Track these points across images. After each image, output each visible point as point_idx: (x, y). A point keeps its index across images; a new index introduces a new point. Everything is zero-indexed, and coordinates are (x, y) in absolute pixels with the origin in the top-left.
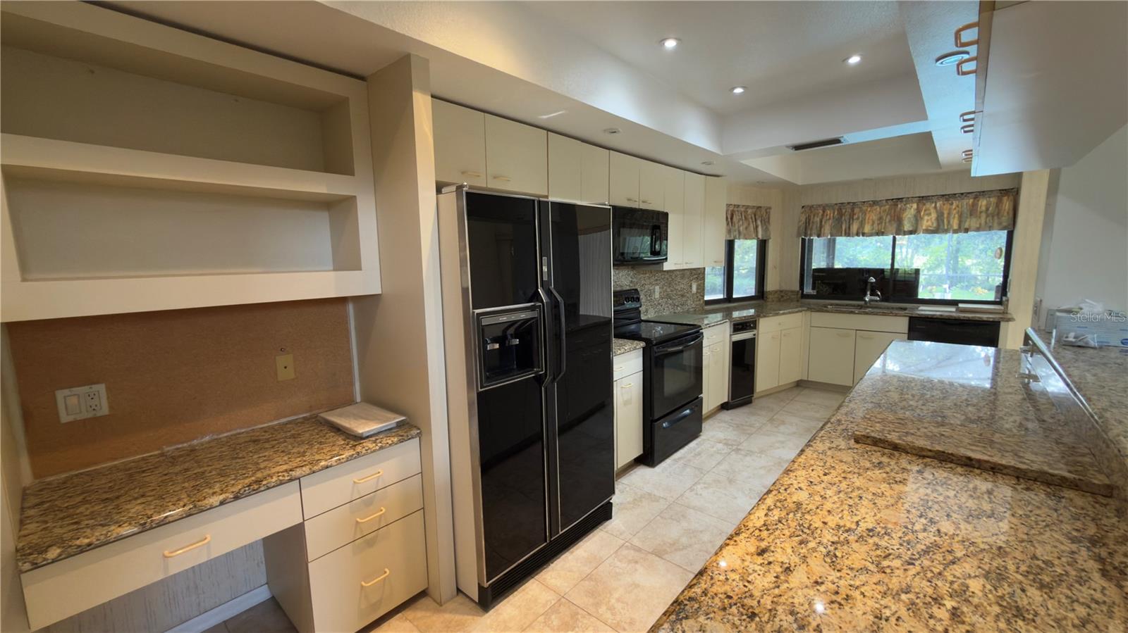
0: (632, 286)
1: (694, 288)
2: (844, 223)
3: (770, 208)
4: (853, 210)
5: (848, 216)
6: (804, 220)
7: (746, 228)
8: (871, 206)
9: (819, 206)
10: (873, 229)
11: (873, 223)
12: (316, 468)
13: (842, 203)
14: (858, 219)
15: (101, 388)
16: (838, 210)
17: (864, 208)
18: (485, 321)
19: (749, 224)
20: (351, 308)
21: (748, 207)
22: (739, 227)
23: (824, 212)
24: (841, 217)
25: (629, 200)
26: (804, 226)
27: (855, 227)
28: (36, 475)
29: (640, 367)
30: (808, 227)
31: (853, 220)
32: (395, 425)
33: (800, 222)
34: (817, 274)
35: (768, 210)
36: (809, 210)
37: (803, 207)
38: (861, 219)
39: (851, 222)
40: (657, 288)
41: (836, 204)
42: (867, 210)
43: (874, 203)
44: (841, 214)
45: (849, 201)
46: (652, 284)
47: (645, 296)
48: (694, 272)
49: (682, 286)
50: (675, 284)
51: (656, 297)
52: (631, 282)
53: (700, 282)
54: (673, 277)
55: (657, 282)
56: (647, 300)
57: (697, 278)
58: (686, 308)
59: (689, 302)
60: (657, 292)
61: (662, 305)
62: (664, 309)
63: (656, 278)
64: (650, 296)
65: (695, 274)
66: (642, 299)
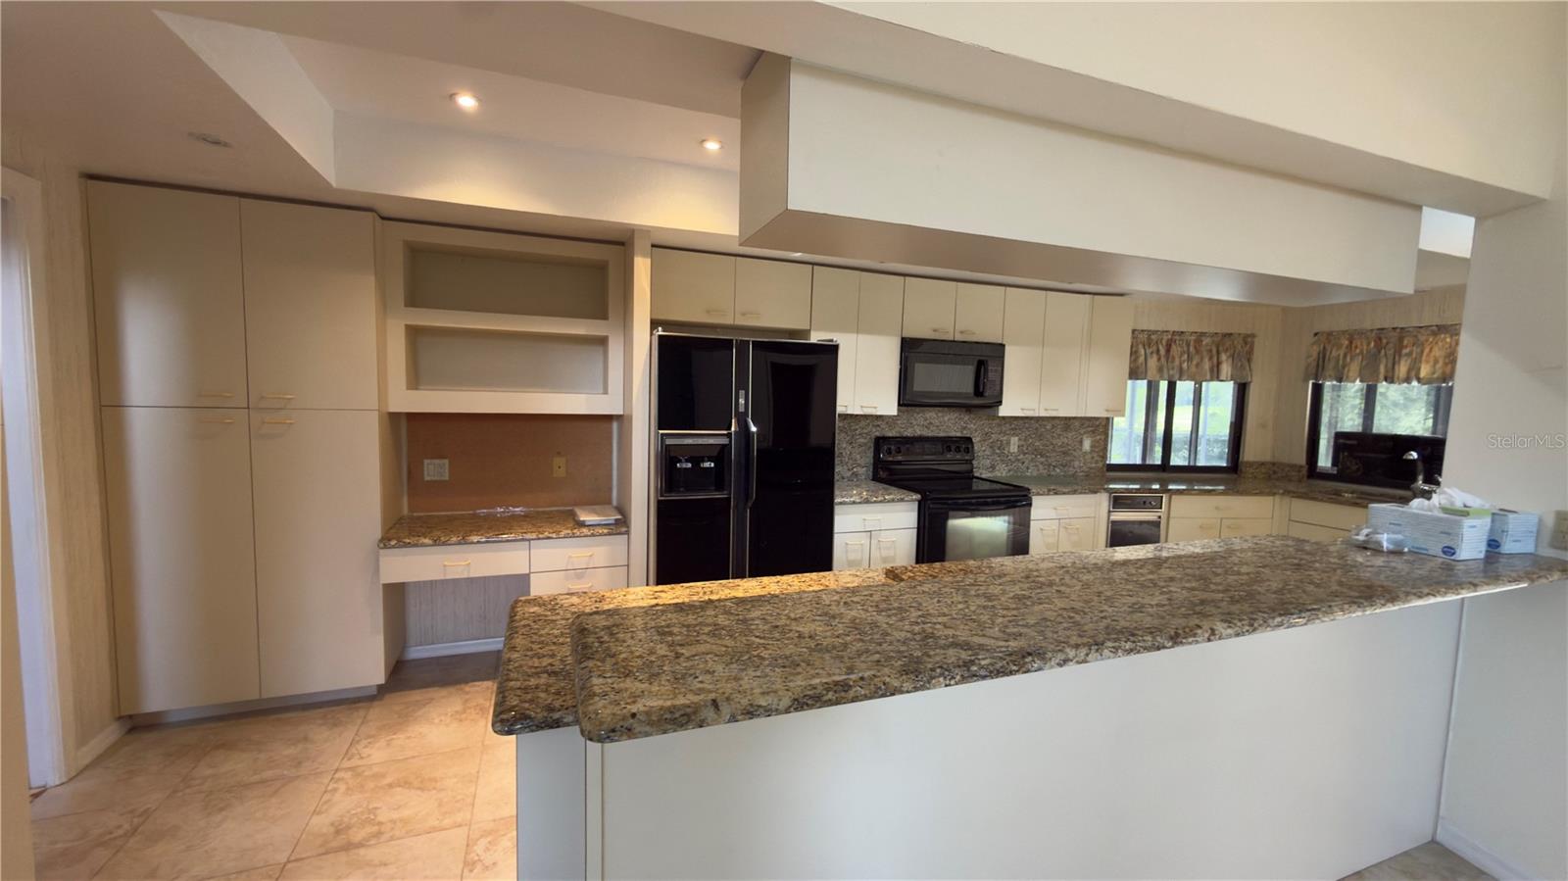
0: (966, 433)
1: (1087, 445)
2: (1384, 361)
3: (1253, 336)
4: (1401, 339)
5: (1393, 350)
6: (1315, 355)
7: (1197, 365)
8: (1434, 334)
9: (1344, 332)
10: (1434, 373)
11: (1436, 362)
12: (541, 536)
13: (1383, 329)
14: (1410, 354)
15: (446, 461)
16: (1375, 341)
17: (1422, 338)
18: (669, 442)
19: (1202, 359)
20: (615, 425)
21: (1203, 334)
22: (1181, 364)
23: (1351, 343)
24: (1379, 352)
25: (935, 331)
26: (1314, 364)
27: (1402, 369)
28: (411, 509)
29: (914, 523)
30: (1322, 368)
31: (1400, 356)
32: (613, 522)
33: (1309, 357)
34: (1341, 441)
35: (1248, 340)
36: (1326, 339)
37: (1316, 334)
38: (1414, 356)
39: (1397, 358)
40: (1014, 440)
41: (1372, 330)
42: (1427, 340)
43: (1439, 330)
44: (1379, 347)
45: (1395, 326)
46: (1005, 434)
47: (991, 447)
48: (1087, 423)
49: (1066, 440)
50: (1053, 437)
51: (1012, 451)
52: (965, 428)
53: (1098, 437)
54: (1048, 427)
55: (1014, 432)
56: (994, 453)
57: (1093, 432)
58: (1071, 471)
59: (1076, 464)
60: (1014, 445)
61: (1023, 463)
62: (1028, 468)
63: (1013, 426)
64: (999, 448)
65: (1089, 426)
66: (984, 451)
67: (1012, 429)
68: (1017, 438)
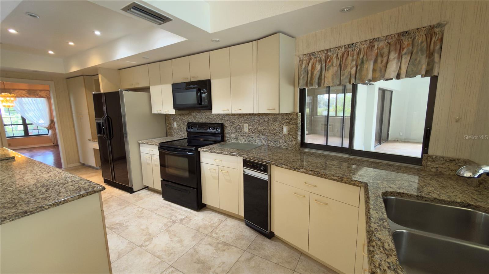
0: (223, 122)
1: (285, 130)
46: (241, 123)
47: (235, 129)
48: (285, 117)
49: (275, 127)
50: (269, 125)
51: (245, 131)
52: (222, 119)
53: (292, 126)
54: (265, 120)
55: (246, 122)
56: (236, 131)
57: (289, 123)
58: (278, 145)
59: (281, 141)
60: (246, 128)
61: (252, 138)
62: (255, 141)
63: (245, 119)
64: (239, 129)
65: (286, 119)
66: (232, 130)
67: (245, 120)
68: (247, 125)
